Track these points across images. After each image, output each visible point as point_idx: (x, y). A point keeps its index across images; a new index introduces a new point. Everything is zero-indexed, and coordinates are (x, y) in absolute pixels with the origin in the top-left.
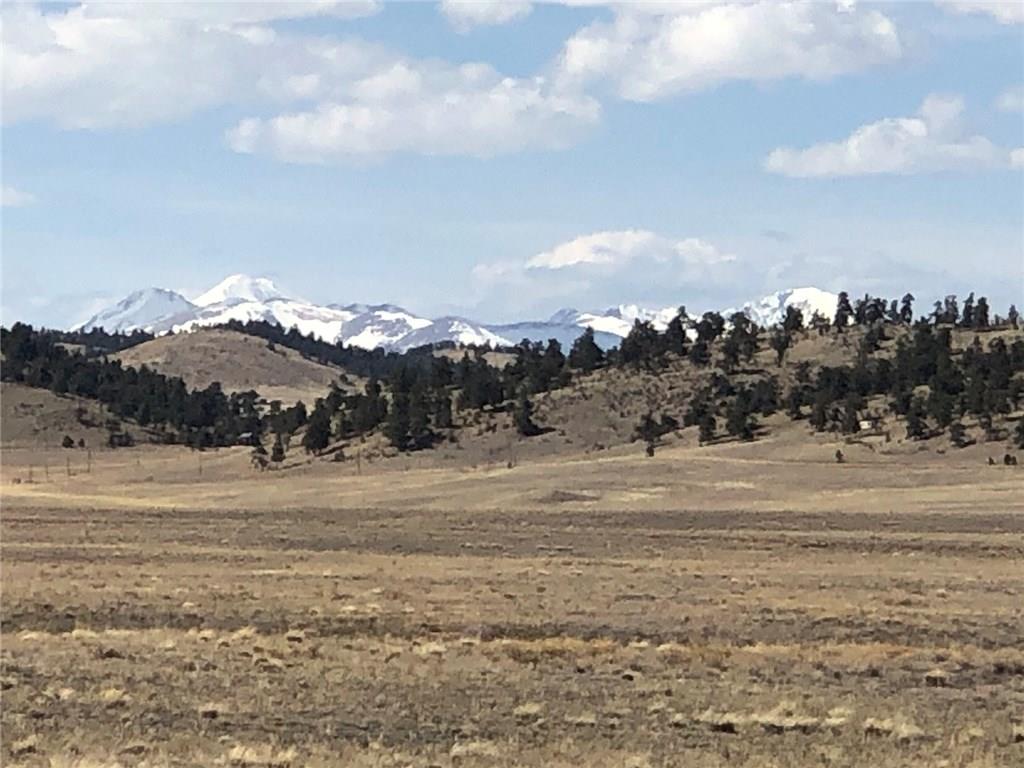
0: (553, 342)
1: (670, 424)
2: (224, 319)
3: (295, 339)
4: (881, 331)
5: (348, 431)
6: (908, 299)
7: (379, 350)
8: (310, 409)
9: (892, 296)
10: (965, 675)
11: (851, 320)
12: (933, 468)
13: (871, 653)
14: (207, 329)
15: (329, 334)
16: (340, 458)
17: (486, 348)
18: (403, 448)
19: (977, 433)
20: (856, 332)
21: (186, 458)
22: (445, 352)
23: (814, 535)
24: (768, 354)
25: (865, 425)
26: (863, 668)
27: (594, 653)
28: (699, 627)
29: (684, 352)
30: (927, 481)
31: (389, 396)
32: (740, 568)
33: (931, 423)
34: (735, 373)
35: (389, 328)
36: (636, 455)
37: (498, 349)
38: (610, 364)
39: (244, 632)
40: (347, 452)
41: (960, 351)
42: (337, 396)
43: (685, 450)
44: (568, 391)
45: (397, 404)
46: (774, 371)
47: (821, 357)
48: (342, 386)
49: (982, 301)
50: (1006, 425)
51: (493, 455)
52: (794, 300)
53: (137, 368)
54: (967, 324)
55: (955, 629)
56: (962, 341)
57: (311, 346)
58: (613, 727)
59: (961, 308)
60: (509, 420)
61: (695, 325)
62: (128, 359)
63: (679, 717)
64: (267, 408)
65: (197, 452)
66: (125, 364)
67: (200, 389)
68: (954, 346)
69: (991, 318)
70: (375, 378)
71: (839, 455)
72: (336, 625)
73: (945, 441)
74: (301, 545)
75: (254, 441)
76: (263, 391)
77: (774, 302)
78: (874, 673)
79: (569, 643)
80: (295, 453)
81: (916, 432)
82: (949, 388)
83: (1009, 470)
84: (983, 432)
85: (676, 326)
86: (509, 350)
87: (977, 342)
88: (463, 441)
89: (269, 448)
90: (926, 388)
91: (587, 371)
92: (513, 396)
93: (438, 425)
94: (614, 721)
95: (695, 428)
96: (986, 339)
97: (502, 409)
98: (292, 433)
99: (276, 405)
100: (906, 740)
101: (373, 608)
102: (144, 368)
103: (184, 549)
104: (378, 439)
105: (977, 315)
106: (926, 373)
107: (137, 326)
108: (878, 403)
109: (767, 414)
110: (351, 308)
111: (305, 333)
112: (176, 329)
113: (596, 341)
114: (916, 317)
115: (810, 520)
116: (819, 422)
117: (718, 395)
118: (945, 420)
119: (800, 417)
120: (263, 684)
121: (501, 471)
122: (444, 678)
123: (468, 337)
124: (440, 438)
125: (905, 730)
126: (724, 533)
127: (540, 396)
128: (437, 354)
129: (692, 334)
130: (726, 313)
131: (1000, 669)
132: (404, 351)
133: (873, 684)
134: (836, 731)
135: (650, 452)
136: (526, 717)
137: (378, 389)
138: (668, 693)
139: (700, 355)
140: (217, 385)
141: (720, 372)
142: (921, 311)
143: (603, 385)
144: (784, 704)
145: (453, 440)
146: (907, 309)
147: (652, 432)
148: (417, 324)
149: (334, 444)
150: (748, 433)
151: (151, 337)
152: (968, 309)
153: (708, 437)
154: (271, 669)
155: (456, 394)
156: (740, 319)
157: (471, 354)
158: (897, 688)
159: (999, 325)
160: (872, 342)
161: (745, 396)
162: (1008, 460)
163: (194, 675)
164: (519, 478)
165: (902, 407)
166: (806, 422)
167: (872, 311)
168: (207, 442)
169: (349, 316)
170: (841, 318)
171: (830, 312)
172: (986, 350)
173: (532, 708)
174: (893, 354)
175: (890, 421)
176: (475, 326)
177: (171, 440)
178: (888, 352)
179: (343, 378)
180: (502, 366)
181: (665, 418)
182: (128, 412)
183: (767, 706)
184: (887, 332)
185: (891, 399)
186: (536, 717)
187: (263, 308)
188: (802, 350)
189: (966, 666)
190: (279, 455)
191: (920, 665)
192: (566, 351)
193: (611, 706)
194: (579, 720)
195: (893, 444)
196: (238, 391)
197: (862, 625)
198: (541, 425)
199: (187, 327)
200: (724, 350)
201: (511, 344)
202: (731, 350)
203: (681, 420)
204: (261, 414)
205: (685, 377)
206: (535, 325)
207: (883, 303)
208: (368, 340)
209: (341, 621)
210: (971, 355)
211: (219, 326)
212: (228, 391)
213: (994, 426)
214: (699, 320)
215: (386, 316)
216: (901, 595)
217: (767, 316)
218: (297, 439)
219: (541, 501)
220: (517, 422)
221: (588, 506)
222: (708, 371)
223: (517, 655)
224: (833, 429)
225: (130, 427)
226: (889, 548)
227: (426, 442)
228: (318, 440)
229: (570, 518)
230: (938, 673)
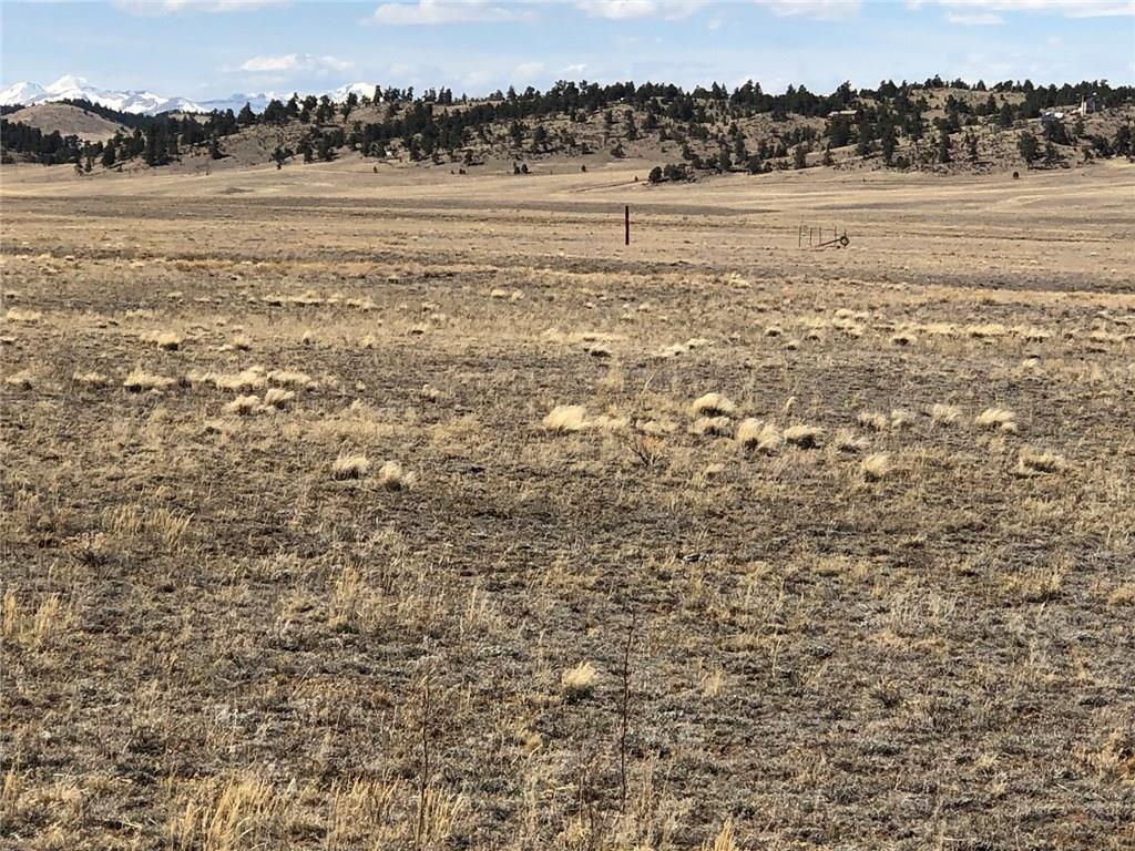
0: (230, 111)
1: (290, 153)
2: (61, 99)
3: (97, 109)
4: (397, 105)
5: (124, 156)
6: (411, 89)
7: (141, 115)
8: (105, 144)
9: (402, 87)
10: (409, 278)
11: (381, 99)
12: (424, 176)
13: (365, 267)
14: (52, 103)
15: (115, 105)
16: (120, 170)
17: (196, 113)
18: (152, 165)
19: (446, 158)
20: (384, 106)
21: (40, 170)
22: (174, 116)
23: (357, 210)
24: (339, 117)
25: (389, 153)
26: (357, 274)
27: (221, 267)
28: (286, 255)
29: (297, 116)
30: (420, 183)
31: (145, 138)
32: (316, 226)
33: (422, 152)
34: (323, 126)
35: (146, 103)
36: (271, 169)
37: (202, 114)
38: (259, 122)
39: (43, 256)
40: (124, 167)
41: (438, 116)
42: (119, 138)
43: (297, 166)
44: (237, 135)
45: (148, 142)
46: (342, 126)
47: (366, 119)
48: (120, 132)
49: (449, 91)
50: (461, 154)
51: (198, 169)
52: (353, 90)
53: (16, 123)
54: (441, 102)
55: (416, 256)
56: (438, 110)
57: (107, 113)
58: (218, 303)
59: (437, 96)
60: (207, 151)
61: (302, 102)
62: (12, 119)
63: (252, 299)
64: (83, 144)
65: (48, 168)
66: (10, 122)
67: (49, 133)
68: (434, 113)
69: (453, 99)
70: (138, 129)
71: (375, 169)
72: (100, 254)
73: (430, 162)
74: (94, 214)
75: (77, 161)
76: (81, 135)
77: (343, 90)
78: (363, 277)
79: (210, 262)
80: (98, 168)
81: (415, 157)
82: (431, 134)
83: (462, 176)
84: (449, 157)
85: (292, 102)
86: (207, 114)
87: (446, 111)
88: (183, 161)
89: (84, 165)
90: (419, 135)
91: (247, 126)
92: (209, 138)
93: (170, 153)
94: (219, 300)
95: (302, 155)
96: (450, 109)
97: (203, 145)
98: (96, 156)
99: (87, 143)
100: (366, 310)
101: (120, 245)
102: (20, 123)
103: (36, 216)
104: (139, 160)
105: (446, 98)
106: (420, 127)
107: (17, 102)
108: (396, 142)
109: (339, 147)
110: (127, 93)
111: (102, 105)
112: (36, 103)
113: (252, 110)
114: (415, 98)
115: (357, 202)
116: (366, 152)
117: (314, 138)
118: (429, 152)
119: (356, 149)
120: (44, 281)
121: (203, 177)
122: (138, 279)
123: (187, 108)
124: (172, 160)
125: (367, 305)
126: (311, 208)
127: (223, 138)
128: (171, 117)
129: (301, 106)
130: (318, 97)
131: (427, 275)
132: (154, 115)
133: (361, 282)
134: (332, 305)
135: (279, 168)
136: (174, 298)
137: (140, 134)
138: (252, 286)
139: (305, 118)
140: (57, 132)
141: (315, 126)
142: (418, 95)
143: (255, 133)
144: (309, 293)
145: (179, 160)
146: (410, 94)
147: (280, 157)
148: (161, 101)
149: (117, 162)
150: (329, 157)
151: (23, 107)
152: (442, 94)
153: (309, 159)
154: (49, 274)
155: (180, 136)
156: (325, 99)
157: (188, 117)
158: (372, 284)
159: (458, 102)
160: (393, 111)
161: (328, 138)
162: (462, 172)
163: (8, 277)
164: (211, 180)
165: (408, 144)
166: (359, 152)
167: (392, 95)
168: (52, 162)
169: (126, 97)
170: (377, 99)
171: (371, 95)
172: (451, 115)
173: (178, 294)
174: (403, 117)
175: (402, 152)
176: (190, 102)
177: (33, 161)
178: (401, 115)
179: (122, 129)
180: (203, 123)
181: (286, 150)
182: (10, 146)
183: (301, 292)
184: (400, 106)
185: (402, 140)
186: (179, 299)
187: (80, 92)
188: (356, 115)
189: (410, 274)
190: (89, 169)
191: (385, 273)
192: (236, 116)
193: (220, 293)
194: (201, 299)
195: (403, 164)
196: (68, 135)
197: (369, 254)
198: (222, 153)
199: (42, 102)
200: (316, 115)
201: (209, 111)
202: (320, 115)
203: (294, 151)
204: (80, 148)
205: (297, 128)
206: (223, 102)
207: (398, 92)
208: (135, 109)
209: (103, 251)
210: (443, 118)
211: (59, 102)
212: (63, 136)
213: (454, 154)
214: (304, 100)
215: (145, 96)
216: (395, 239)
217: (339, 98)
218: (98, 160)
219: (222, 192)
220: (210, 151)
221: (246, 195)
222: (308, 126)
223: (180, 268)
224: (373, 155)
225: (13, 154)
226: (396, 216)
227: (165, 162)
228: (109, 161)
229: (235, 201)
230: (394, 277)
